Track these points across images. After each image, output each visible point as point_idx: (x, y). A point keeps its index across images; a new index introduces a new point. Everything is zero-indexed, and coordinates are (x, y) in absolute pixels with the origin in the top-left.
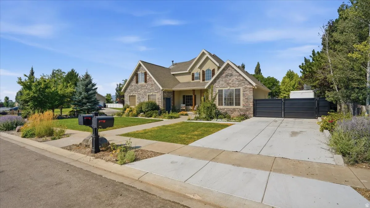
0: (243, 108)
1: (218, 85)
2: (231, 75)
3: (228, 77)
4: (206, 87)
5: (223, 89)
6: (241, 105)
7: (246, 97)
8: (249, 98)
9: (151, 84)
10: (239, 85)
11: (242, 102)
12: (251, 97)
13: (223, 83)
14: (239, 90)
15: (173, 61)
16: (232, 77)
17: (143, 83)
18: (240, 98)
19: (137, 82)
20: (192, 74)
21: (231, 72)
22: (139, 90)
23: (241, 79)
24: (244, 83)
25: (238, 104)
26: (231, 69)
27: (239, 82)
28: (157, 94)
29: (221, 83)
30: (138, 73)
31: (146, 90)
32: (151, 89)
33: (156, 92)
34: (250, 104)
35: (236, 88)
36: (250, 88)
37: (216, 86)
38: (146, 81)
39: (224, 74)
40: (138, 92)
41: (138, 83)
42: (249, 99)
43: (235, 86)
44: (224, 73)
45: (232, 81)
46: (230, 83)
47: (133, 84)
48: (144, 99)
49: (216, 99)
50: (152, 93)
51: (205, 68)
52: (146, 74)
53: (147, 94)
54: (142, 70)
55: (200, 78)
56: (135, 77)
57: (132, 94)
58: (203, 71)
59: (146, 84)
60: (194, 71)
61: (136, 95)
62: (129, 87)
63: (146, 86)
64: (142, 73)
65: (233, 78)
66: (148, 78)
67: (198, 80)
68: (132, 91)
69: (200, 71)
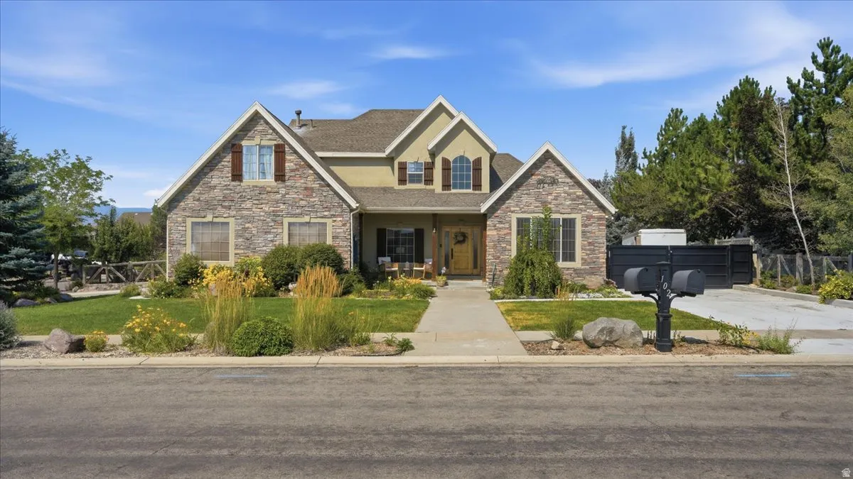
0: (583, 267)
1: (517, 205)
2: (554, 182)
3: (544, 187)
4: (483, 210)
5: (532, 217)
6: (577, 260)
7: (590, 241)
8: (596, 243)
9: (306, 189)
10: (573, 210)
11: (579, 253)
12: (601, 241)
13: (532, 200)
14: (573, 220)
15: (299, 113)
16: (555, 186)
17: (269, 181)
18: (574, 242)
19: (237, 176)
20: (400, 163)
21: (553, 175)
22: (248, 204)
23: (578, 194)
24: (585, 205)
25: (570, 256)
26: (553, 165)
27: (573, 200)
28: (329, 221)
29: (525, 199)
30: (244, 143)
31: (282, 207)
32: (303, 203)
33: (326, 213)
34: (598, 258)
35: (566, 216)
36: (600, 218)
37: (512, 209)
38: (280, 176)
39: (533, 177)
40: (240, 210)
41: (241, 180)
42: (596, 245)
43: (562, 211)
44: (532, 175)
45: (556, 199)
46: (550, 203)
47: (215, 181)
48: (270, 237)
49: (509, 243)
50: (306, 219)
51: (450, 153)
52: (284, 152)
53: (286, 221)
54: (264, 134)
55: (429, 181)
56: (229, 158)
57: (209, 218)
58: (445, 161)
59: (280, 185)
60: (407, 157)
61: (231, 221)
62: (198, 189)
63: (283, 191)
64: (261, 147)
65: (559, 190)
66: (288, 165)
67: (421, 186)
68: (209, 206)
69: (426, 158)
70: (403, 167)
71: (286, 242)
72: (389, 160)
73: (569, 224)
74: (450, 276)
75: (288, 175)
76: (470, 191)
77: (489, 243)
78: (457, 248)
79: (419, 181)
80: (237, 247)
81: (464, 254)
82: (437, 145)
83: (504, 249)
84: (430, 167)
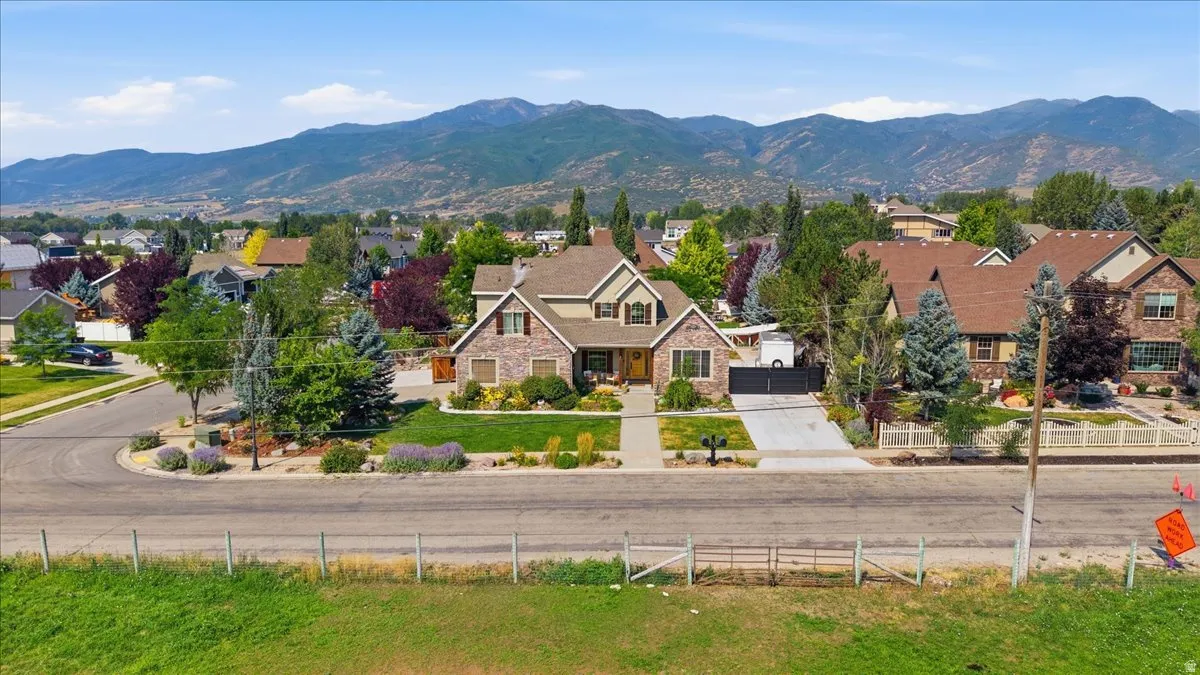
0: (714, 381)
1: (673, 343)
2: (697, 328)
3: (690, 331)
4: (651, 346)
5: (682, 349)
6: (711, 376)
7: (719, 365)
9: (543, 340)
10: (709, 345)
11: (712, 372)
12: (726, 365)
13: (682, 339)
14: (709, 352)
16: (697, 331)
17: (521, 335)
18: (709, 366)
19: (500, 332)
20: (596, 304)
21: (696, 323)
22: (507, 349)
23: (712, 335)
24: (716, 342)
25: (706, 374)
26: (696, 318)
27: (708, 339)
28: (557, 359)
29: (677, 339)
30: (504, 311)
31: (529, 350)
32: (541, 348)
33: (556, 355)
34: (724, 376)
35: (704, 349)
36: (725, 351)
37: (670, 345)
38: (527, 332)
40: (502, 352)
41: (503, 335)
42: (723, 367)
43: (701, 346)
44: (684, 324)
45: (698, 338)
46: (694, 341)
47: (486, 335)
48: (521, 368)
49: (668, 366)
50: (544, 358)
51: (631, 300)
52: (529, 318)
53: (531, 359)
54: (516, 306)
55: (616, 316)
56: (495, 320)
57: (482, 358)
58: (627, 305)
59: (527, 337)
60: (601, 299)
61: (497, 359)
62: (474, 341)
63: (529, 341)
64: (515, 314)
65: (698, 333)
66: (532, 325)
67: (611, 319)
68: (483, 350)
69: (613, 300)
70: (598, 306)
71: (531, 374)
72: (589, 301)
73: (706, 354)
74: (633, 382)
75: (532, 331)
76: (644, 325)
77: (655, 366)
78: (634, 362)
79: (609, 316)
80: (501, 375)
81: (639, 367)
82: (622, 296)
83: (665, 370)
84: (616, 306)
